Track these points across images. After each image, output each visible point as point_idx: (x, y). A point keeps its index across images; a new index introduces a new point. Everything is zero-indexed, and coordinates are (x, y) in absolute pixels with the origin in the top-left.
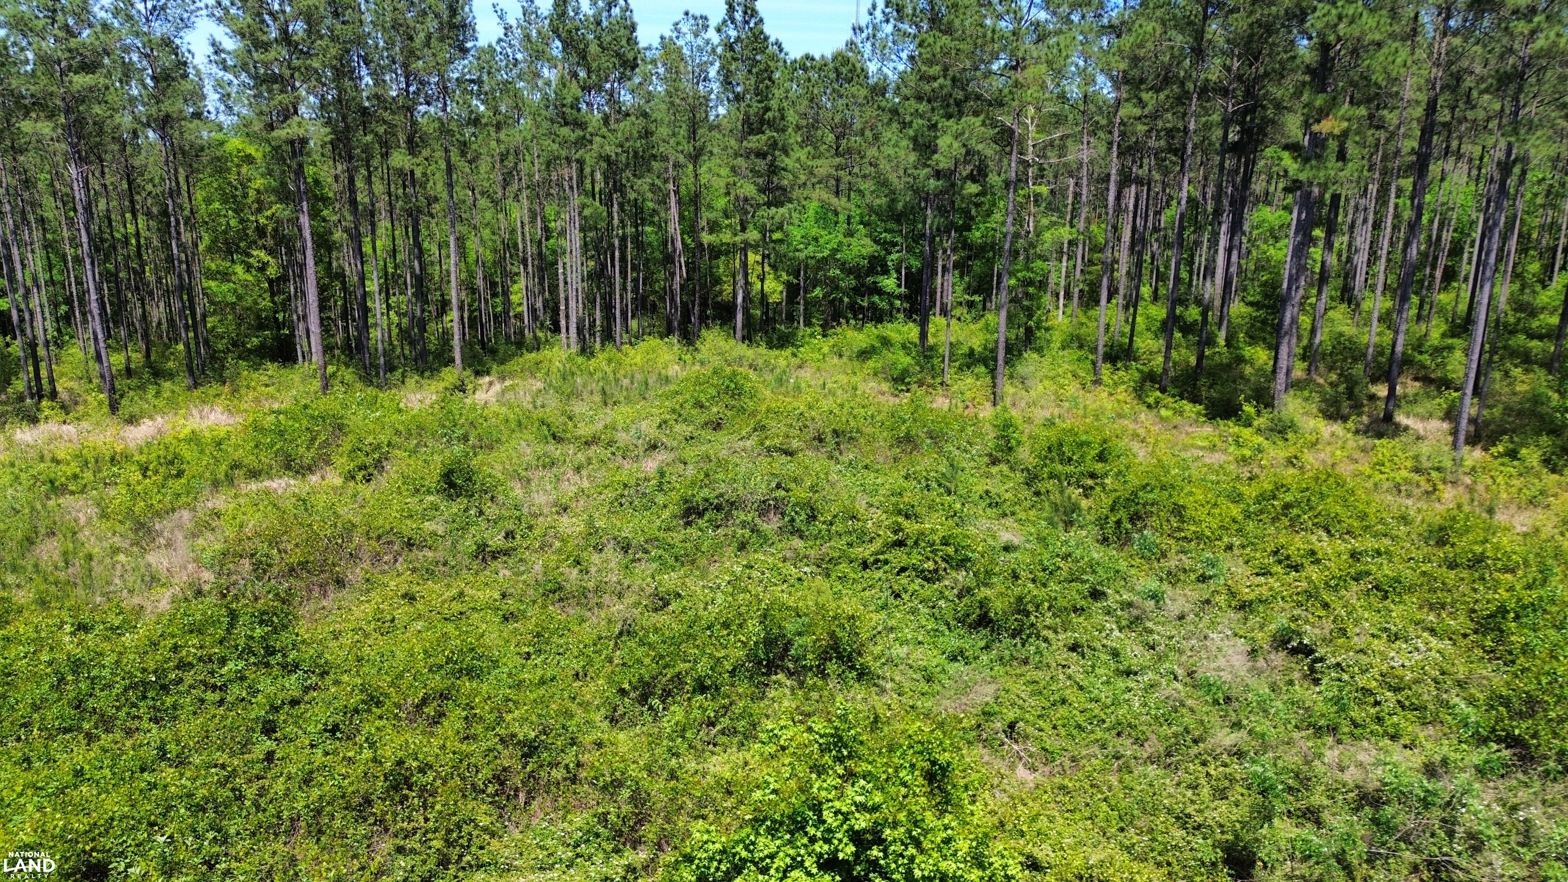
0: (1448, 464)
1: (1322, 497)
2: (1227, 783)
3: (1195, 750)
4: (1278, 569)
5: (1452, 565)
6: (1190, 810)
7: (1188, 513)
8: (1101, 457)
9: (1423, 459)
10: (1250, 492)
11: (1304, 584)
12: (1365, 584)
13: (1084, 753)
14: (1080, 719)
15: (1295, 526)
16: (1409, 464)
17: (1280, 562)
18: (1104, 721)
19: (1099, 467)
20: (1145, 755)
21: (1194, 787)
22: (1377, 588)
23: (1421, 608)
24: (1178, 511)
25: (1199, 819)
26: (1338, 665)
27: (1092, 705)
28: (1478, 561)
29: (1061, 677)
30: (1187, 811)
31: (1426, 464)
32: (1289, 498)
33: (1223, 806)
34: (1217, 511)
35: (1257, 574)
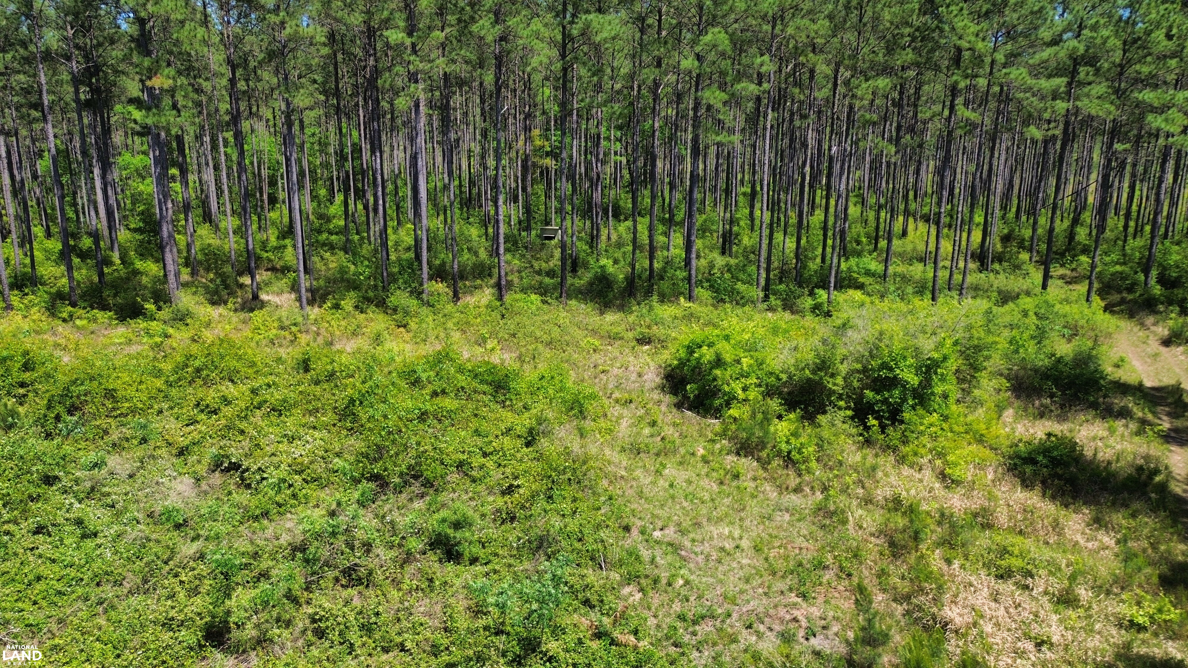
0: (300, 320)
1: (222, 357)
2: (197, 582)
3: (167, 568)
4: (203, 416)
5: (317, 383)
6: (172, 613)
7: (120, 394)
8: (27, 367)
9: (284, 319)
10: (167, 367)
11: (223, 422)
12: (265, 409)
13: (69, 612)
14: (59, 586)
15: (207, 383)
16: (276, 325)
17: (202, 411)
18: (82, 580)
19: (27, 376)
20: (126, 591)
21: (172, 596)
22: (273, 410)
23: (304, 415)
24: (110, 394)
25: (181, 617)
26: (260, 469)
27: (68, 570)
28: (331, 376)
29: (31, 558)
30: (170, 616)
31: (287, 323)
32: (197, 363)
33: (198, 600)
34: (143, 387)
35: (187, 425)
